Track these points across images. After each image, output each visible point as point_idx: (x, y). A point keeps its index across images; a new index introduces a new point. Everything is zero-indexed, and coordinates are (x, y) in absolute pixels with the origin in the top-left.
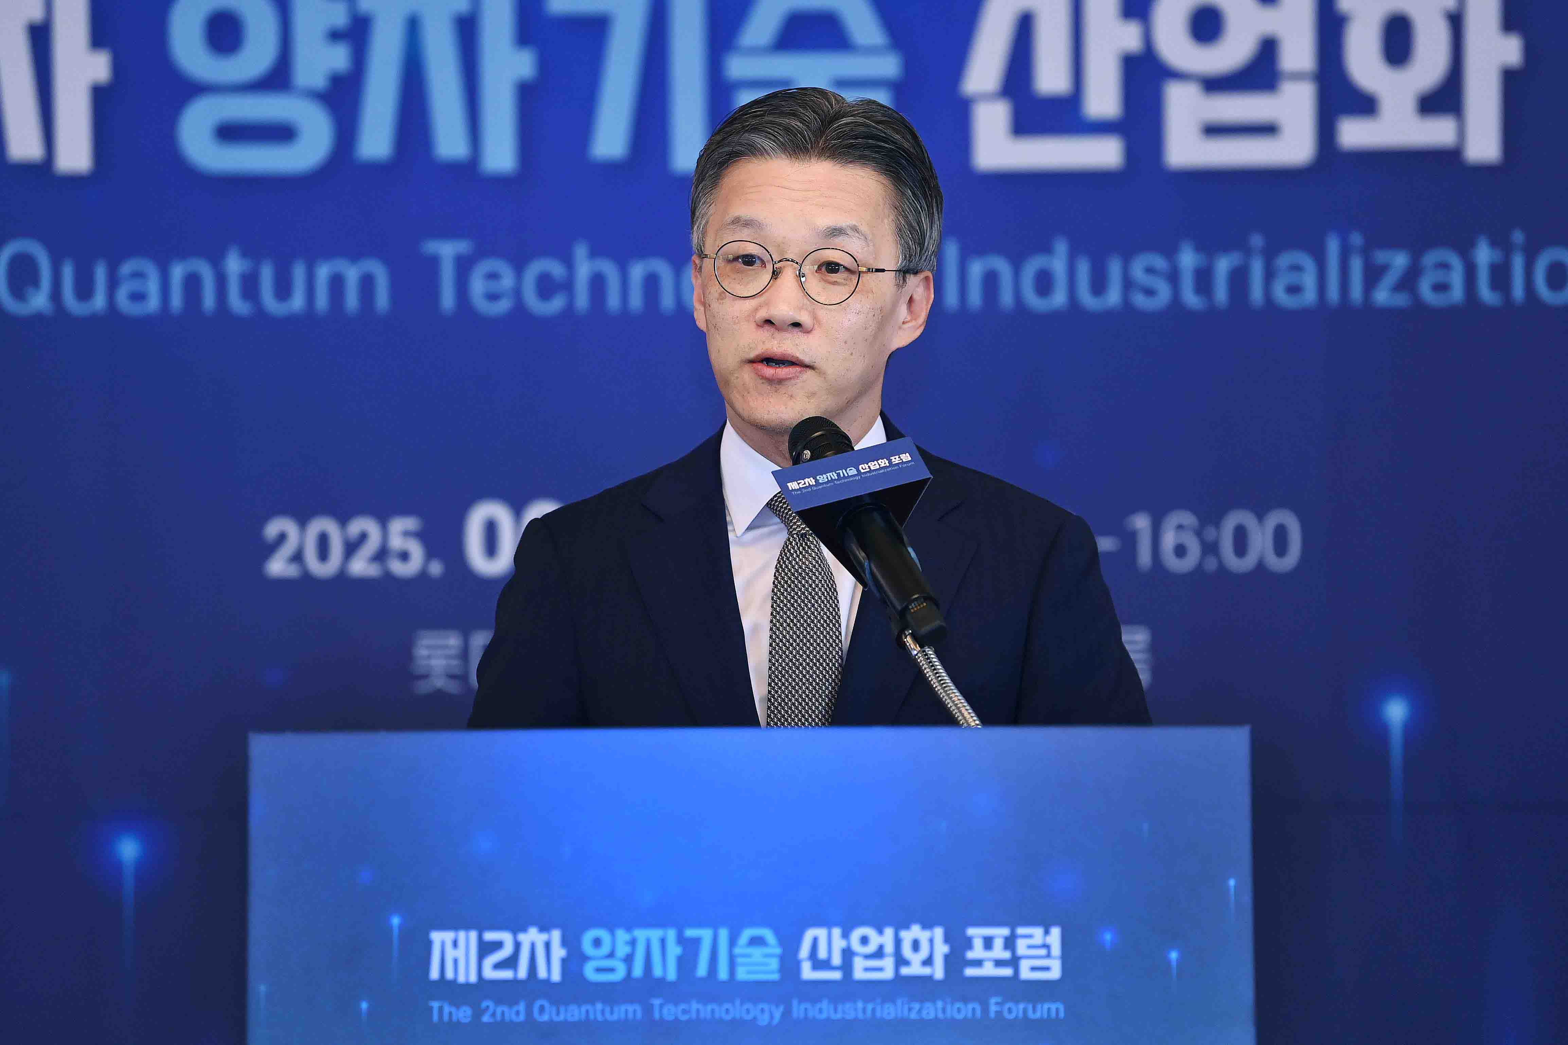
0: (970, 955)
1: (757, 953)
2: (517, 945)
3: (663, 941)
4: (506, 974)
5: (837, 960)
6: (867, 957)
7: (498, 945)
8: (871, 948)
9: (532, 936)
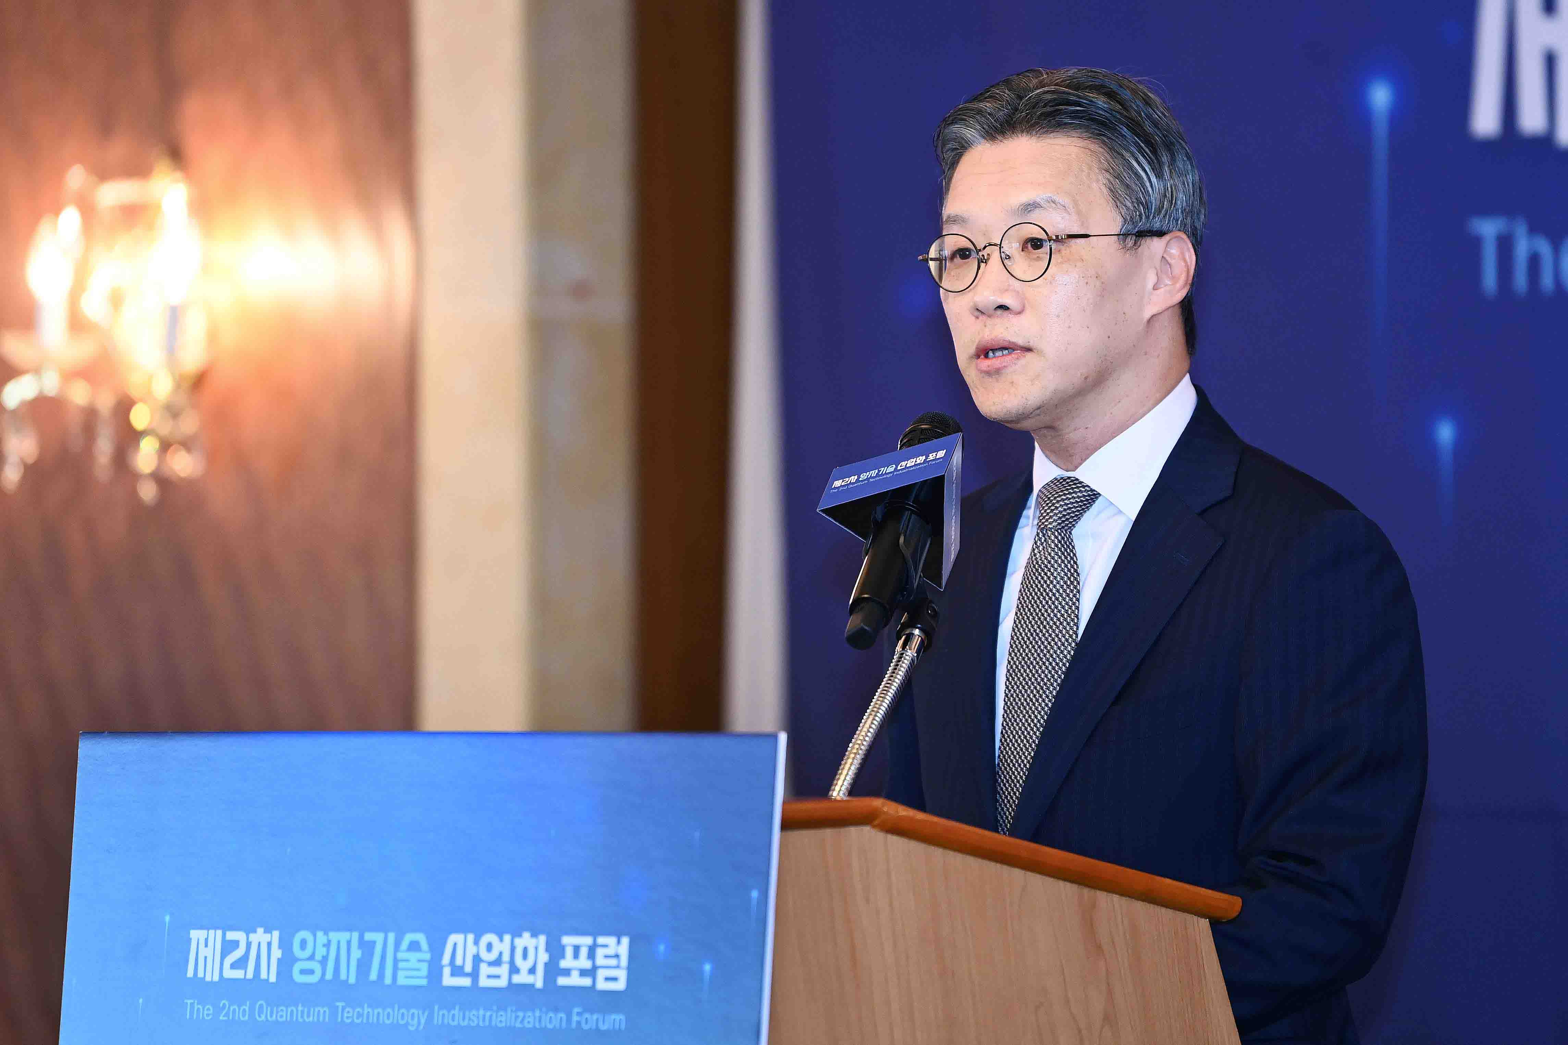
0: (563, 964)
1: (414, 956)
2: (249, 945)
3: (349, 943)
4: (238, 974)
5: (468, 968)
6: (491, 964)
7: (235, 944)
8: (493, 956)
9: (260, 936)
